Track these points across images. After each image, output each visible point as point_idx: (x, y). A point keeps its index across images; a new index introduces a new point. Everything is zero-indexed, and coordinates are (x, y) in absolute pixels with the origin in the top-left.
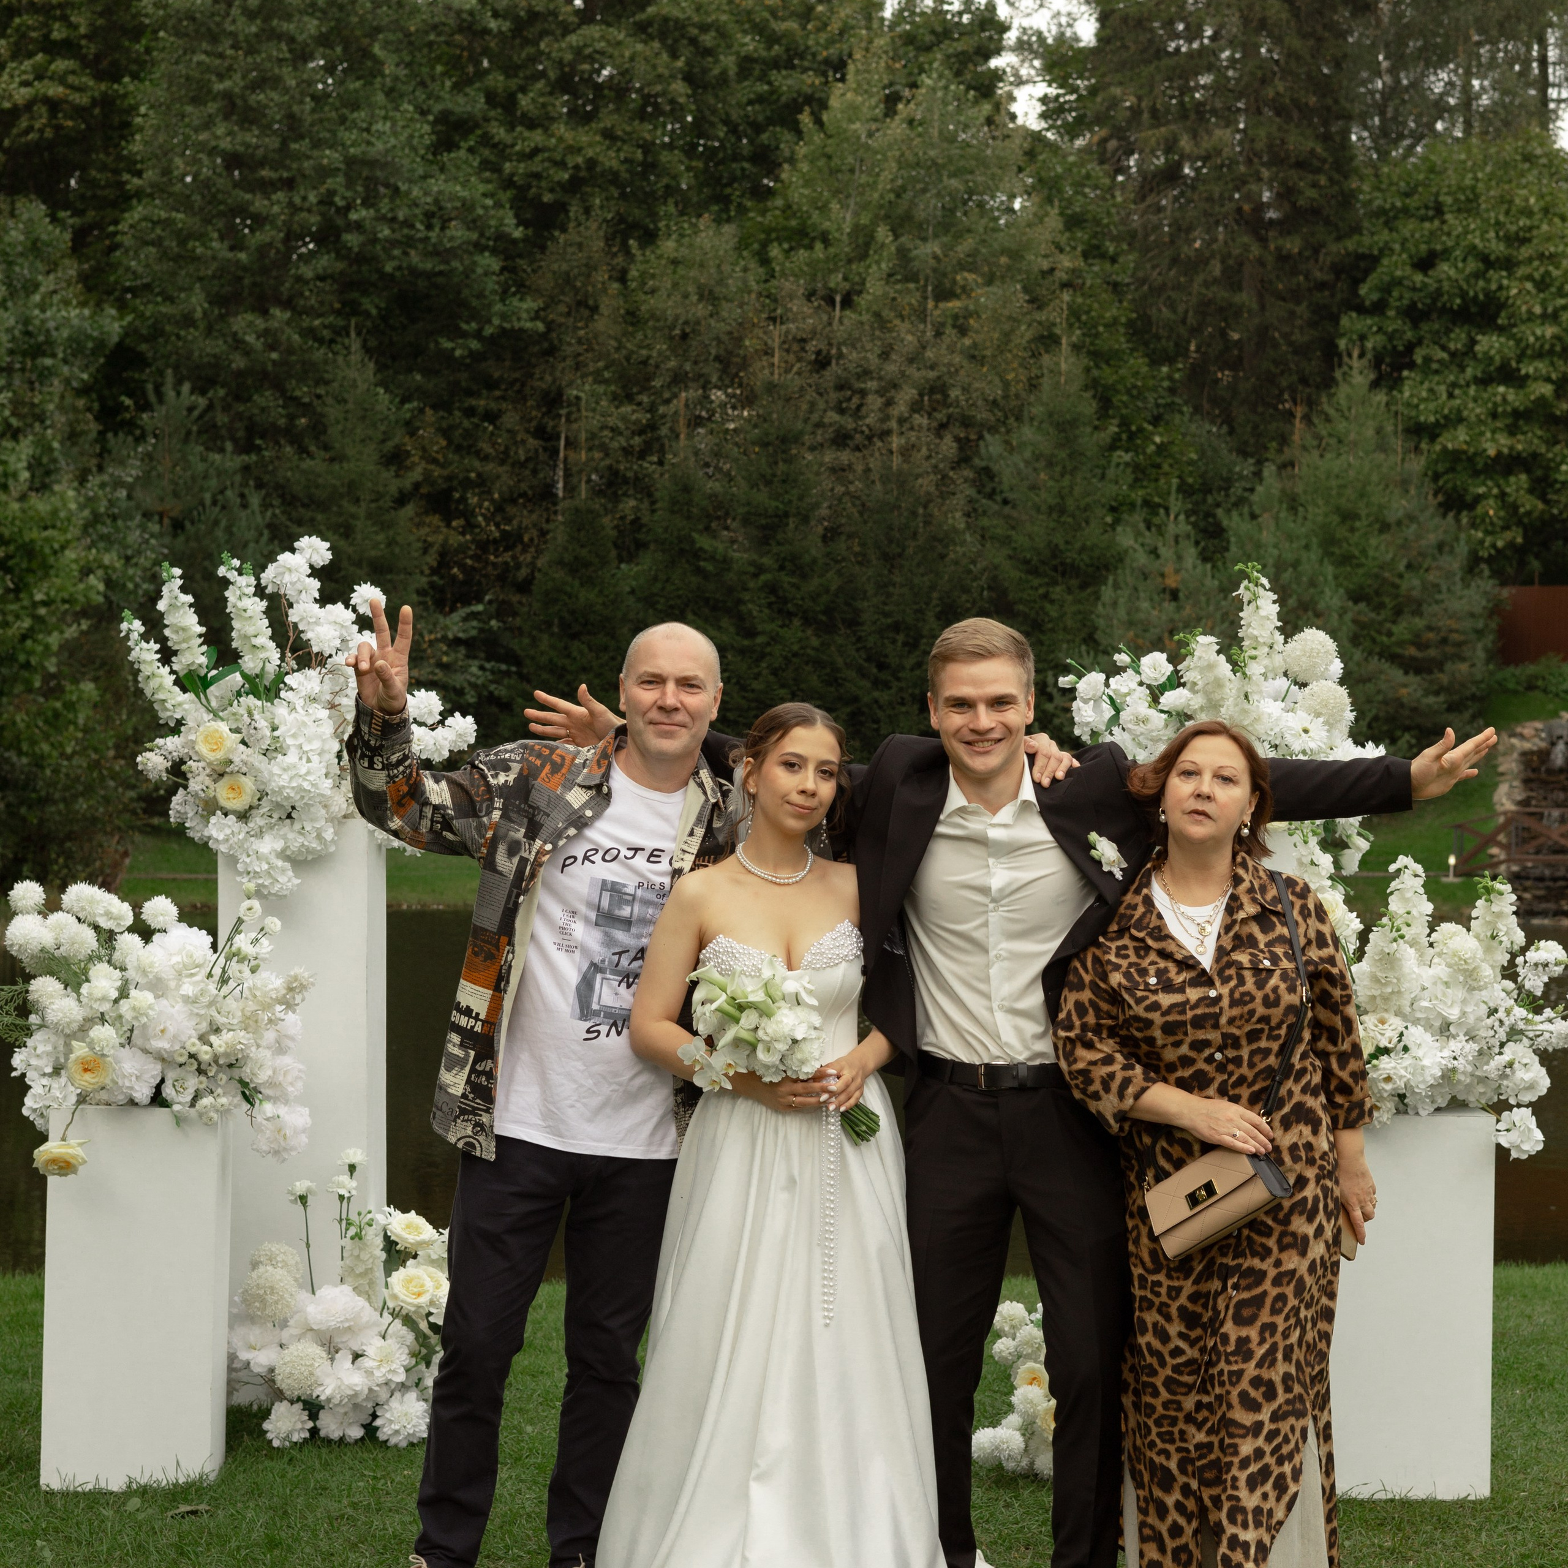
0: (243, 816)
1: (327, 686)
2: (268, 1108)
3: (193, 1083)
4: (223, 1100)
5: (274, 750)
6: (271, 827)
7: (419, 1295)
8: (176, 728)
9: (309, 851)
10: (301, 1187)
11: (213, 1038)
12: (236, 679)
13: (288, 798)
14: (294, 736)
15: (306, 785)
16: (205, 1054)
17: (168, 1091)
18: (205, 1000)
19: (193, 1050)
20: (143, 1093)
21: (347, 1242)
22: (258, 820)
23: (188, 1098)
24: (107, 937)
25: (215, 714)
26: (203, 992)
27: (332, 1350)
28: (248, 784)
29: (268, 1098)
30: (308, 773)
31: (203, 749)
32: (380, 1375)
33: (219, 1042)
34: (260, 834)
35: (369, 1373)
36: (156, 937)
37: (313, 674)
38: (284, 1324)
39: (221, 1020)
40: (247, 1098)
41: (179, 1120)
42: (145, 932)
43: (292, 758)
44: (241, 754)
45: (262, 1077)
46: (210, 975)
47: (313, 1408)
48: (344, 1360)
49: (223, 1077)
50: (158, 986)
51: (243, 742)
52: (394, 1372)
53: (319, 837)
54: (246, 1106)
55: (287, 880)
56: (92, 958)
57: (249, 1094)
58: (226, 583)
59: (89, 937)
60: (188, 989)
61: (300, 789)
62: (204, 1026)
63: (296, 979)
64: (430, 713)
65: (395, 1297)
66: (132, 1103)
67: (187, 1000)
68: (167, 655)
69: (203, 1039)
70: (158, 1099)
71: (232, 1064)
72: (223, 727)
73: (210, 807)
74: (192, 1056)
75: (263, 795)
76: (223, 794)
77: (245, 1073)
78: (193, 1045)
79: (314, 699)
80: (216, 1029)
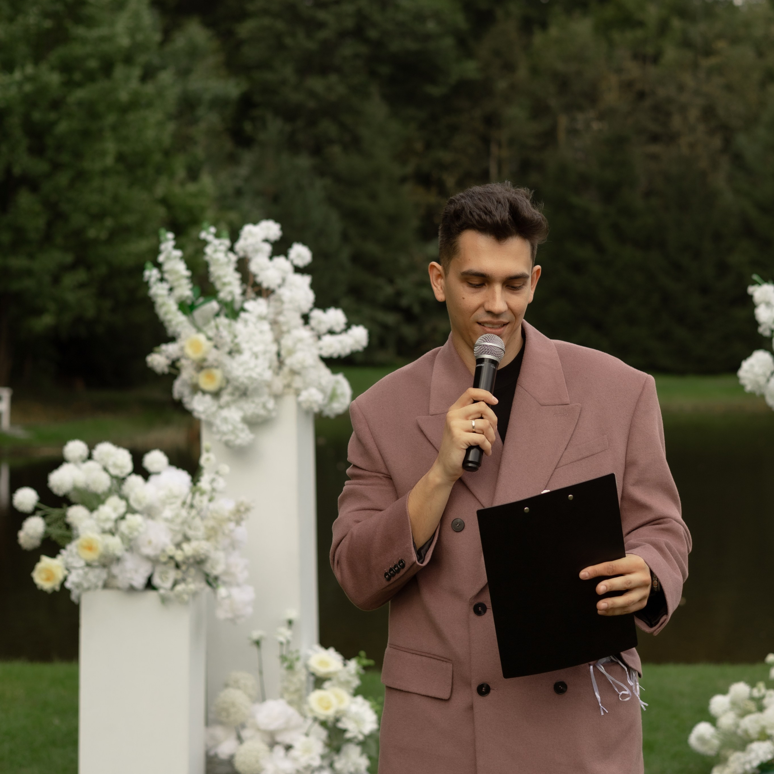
0: (216, 395)
1: (272, 310)
2: (222, 591)
3: (173, 574)
4: (192, 587)
5: (234, 351)
6: (234, 401)
7: (327, 708)
8: (175, 338)
9: (258, 416)
10: (256, 633)
11: (185, 546)
12: (214, 305)
13: (242, 383)
14: (247, 342)
15: (254, 375)
16: (179, 556)
17: (156, 581)
18: (179, 520)
19: (171, 553)
20: (139, 581)
21: (283, 672)
22: (225, 398)
23: (168, 584)
24: (118, 481)
25: (199, 330)
26: (177, 515)
27: (273, 744)
28: (218, 374)
29: (225, 583)
30: (256, 366)
31: (189, 351)
32: (304, 760)
33: (188, 549)
34: (228, 405)
35: (295, 759)
36: (153, 479)
37: (261, 301)
38: (243, 726)
39: (190, 533)
40: (209, 583)
41: (164, 599)
42: (145, 474)
43: (245, 357)
44: (213, 355)
45: (218, 570)
46: (184, 503)
48: (279, 751)
49: (192, 571)
50: (149, 512)
51: (216, 347)
52: (312, 759)
53: (264, 406)
54: (208, 589)
55: (245, 435)
56: (109, 493)
57: (212, 580)
58: (205, 243)
59: (105, 480)
61: (250, 378)
62: (179, 538)
63: (242, 504)
64: (338, 324)
65: (312, 710)
66: (132, 589)
67: (166, 520)
68: (171, 292)
69: (179, 546)
70: (150, 585)
71: (199, 563)
72: (202, 338)
73: (196, 389)
74: (171, 558)
75: (228, 381)
76: (203, 380)
77: (208, 567)
78: (171, 550)
79: (262, 318)
80: (187, 539)
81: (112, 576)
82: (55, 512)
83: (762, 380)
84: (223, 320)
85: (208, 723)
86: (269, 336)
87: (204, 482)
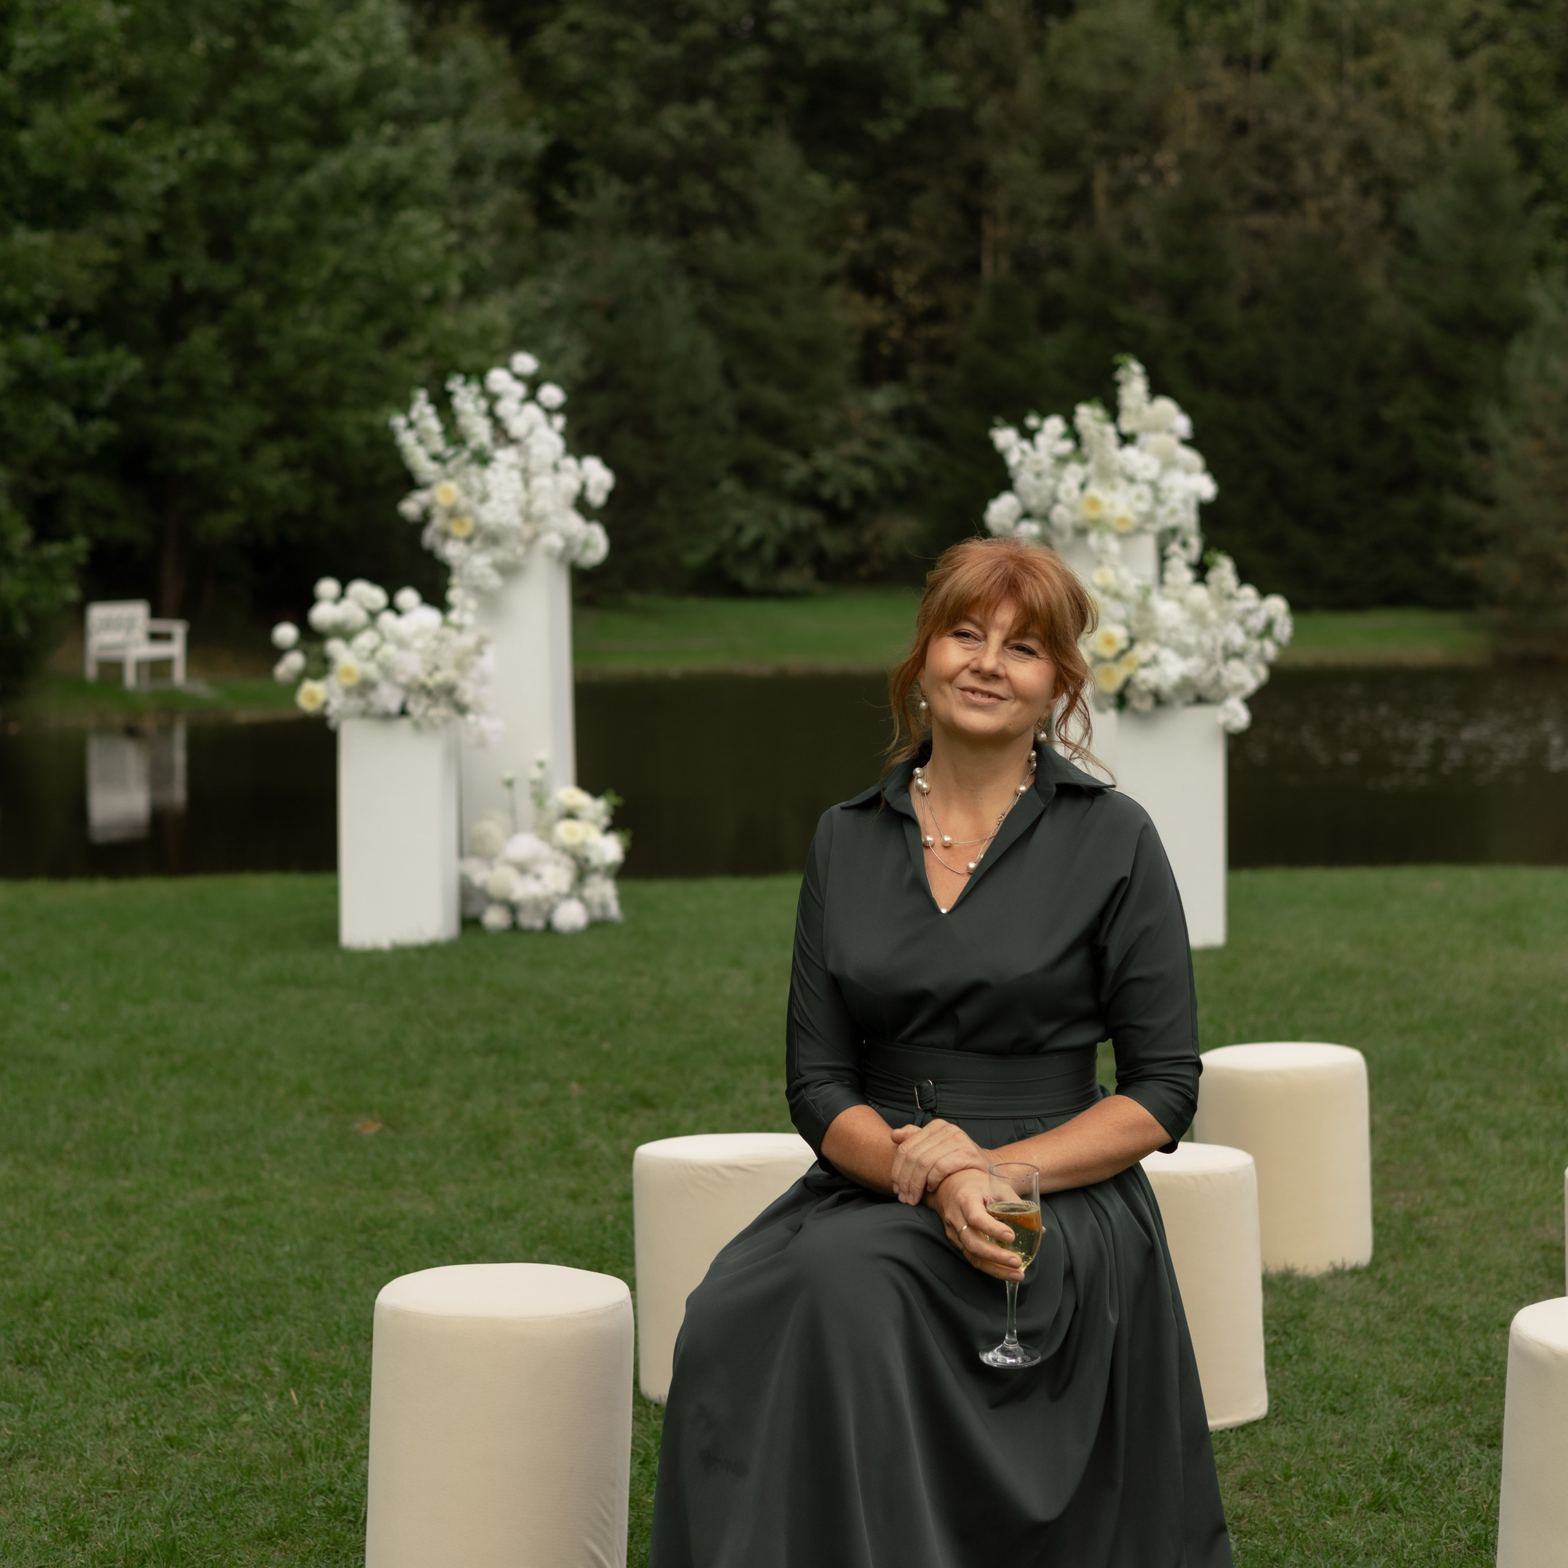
0: (469, 540)
1: (521, 458)
2: (471, 718)
3: (424, 701)
4: (443, 713)
5: (484, 498)
6: (485, 548)
8: (425, 486)
9: (509, 563)
10: (508, 775)
11: (436, 674)
12: (466, 455)
13: (492, 530)
14: (497, 490)
15: (504, 521)
16: (431, 683)
17: (411, 707)
18: (430, 651)
19: (423, 682)
20: (394, 706)
21: (534, 807)
22: (477, 544)
23: (420, 711)
24: (373, 615)
25: (452, 478)
26: (428, 647)
27: (522, 872)
28: (469, 521)
29: (474, 711)
30: (505, 512)
31: (441, 499)
32: (553, 887)
33: (440, 677)
34: (479, 551)
35: (546, 886)
36: (405, 615)
37: (510, 450)
38: (494, 856)
39: (440, 663)
40: (458, 710)
41: (417, 726)
42: (398, 612)
43: (493, 504)
44: (464, 503)
45: (469, 698)
46: (435, 636)
47: (513, 908)
48: (530, 878)
49: (443, 698)
50: (402, 644)
51: (467, 494)
52: (561, 886)
53: (515, 553)
54: (457, 716)
55: (494, 581)
56: (364, 626)
57: (462, 709)
58: (453, 393)
59: (361, 617)
60: (419, 644)
61: (500, 524)
62: (430, 666)
65: (558, 840)
66: (387, 716)
67: (418, 651)
68: (421, 441)
69: (430, 674)
70: (403, 712)
71: (449, 691)
72: (453, 485)
73: (446, 535)
74: (423, 686)
75: (479, 527)
76: (454, 528)
77: (458, 695)
78: (423, 677)
79: (512, 467)
80: (437, 668)
81: (370, 704)
82: (314, 649)
83: (1009, 523)
84: (474, 469)
85: (462, 854)
86: (517, 484)
87: (454, 616)
